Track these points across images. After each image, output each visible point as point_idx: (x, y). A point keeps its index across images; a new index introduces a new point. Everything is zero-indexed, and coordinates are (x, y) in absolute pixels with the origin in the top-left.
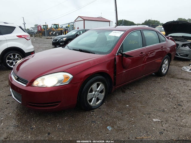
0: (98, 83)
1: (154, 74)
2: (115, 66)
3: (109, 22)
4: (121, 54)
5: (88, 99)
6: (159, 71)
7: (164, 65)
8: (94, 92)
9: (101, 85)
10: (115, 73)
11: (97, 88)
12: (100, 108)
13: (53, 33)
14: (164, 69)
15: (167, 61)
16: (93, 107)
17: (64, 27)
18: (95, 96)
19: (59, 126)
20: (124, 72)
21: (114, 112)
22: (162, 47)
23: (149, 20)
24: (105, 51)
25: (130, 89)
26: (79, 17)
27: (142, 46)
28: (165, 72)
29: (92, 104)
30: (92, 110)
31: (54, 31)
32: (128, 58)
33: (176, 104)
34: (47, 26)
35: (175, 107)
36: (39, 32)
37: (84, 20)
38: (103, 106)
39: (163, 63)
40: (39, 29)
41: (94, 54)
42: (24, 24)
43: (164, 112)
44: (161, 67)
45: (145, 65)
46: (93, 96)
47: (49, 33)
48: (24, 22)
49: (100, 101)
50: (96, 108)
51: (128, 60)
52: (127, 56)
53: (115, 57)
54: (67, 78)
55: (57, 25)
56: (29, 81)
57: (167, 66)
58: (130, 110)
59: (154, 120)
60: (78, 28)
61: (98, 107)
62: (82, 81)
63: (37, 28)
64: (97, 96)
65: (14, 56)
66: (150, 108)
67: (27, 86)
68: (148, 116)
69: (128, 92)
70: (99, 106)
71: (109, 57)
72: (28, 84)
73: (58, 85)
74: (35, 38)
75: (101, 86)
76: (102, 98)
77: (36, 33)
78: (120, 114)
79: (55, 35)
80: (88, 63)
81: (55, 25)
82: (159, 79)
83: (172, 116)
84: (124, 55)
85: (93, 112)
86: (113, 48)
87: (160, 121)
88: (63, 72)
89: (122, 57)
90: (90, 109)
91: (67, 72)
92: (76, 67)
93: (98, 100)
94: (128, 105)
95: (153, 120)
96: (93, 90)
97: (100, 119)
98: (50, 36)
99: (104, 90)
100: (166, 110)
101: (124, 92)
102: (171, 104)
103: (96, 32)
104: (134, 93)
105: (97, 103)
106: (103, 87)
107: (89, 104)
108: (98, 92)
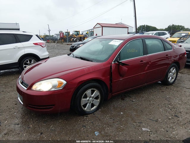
0: (92, 89)
1: (160, 82)
2: (111, 74)
3: (128, 28)
4: (118, 62)
5: (82, 104)
6: (165, 79)
7: (171, 73)
8: (88, 98)
9: (96, 91)
10: (111, 80)
11: (92, 94)
12: (94, 114)
13: (74, 39)
14: (170, 77)
15: (174, 69)
16: (88, 113)
17: (84, 33)
18: (89, 102)
19: (52, 128)
20: (121, 79)
21: (107, 118)
22: (167, 55)
23: (173, 25)
24: (102, 59)
25: (130, 97)
26: (98, 23)
27: (143, 54)
28: (172, 81)
29: (87, 109)
30: (86, 115)
31: (75, 38)
32: (125, 67)
33: (173, 114)
34: (69, 32)
35: (170, 118)
36: (62, 38)
37: (102, 27)
38: (98, 111)
39: (169, 72)
40: (61, 36)
41: (92, 61)
42: (49, 31)
43: (157, 121)
44: (167, 75)
45: (145, 73)
46: (87, 102)
47: (70, 40)
48: (49, 29)
49: (95, 107)
50: (91, 114)
51: (125, 68)
52: (124, 64)
53: (111, 66)
54: (61, 83)
55: (78, 32)
56: (29, 85)
57: (175, 75)
58: (122, 117)
59: (144, 129)
60: (96, 35)
61: (92, 113)
62: (76, 86)
63: (60, 35)
64: (92, 102)
65: (30, 61)
66: (144, 117)
67: (27, 90)
68: (139, 124)
69: (127, 99)
70: (94, 112)
71: (104, 65)
72: (28, 87)
73: (53, 89)
74: (57, 44)
75: (96, 93)
76: (97, 104)
77: (60, 39)
78: (111, 121)
79: (76, 41)
80: (83, 71)
81: (76, 31)
82: (164, 88)
83: (164, 127)
84: (120, 64)
85: (86, 117)
86: (110, 56)
87: (149, 131)
88: (58, 78)
89: (119, 65)
90: (85, 114)
91: (61, 79)
92: (70, 74)
93: (93, 105)
94: (123, 112)
95: (142, 129)
96: (88, 96)
97: (91, 124)
98: (71, 42)
99: (100, 97)
100: (160, 120)
101: (123, 100)
102: (167, 114)
103: (99, 40)
104: (133, 101)
105: (92, 109)
106: (98, 94)
107: (83, 109)
108: (93, 98)
